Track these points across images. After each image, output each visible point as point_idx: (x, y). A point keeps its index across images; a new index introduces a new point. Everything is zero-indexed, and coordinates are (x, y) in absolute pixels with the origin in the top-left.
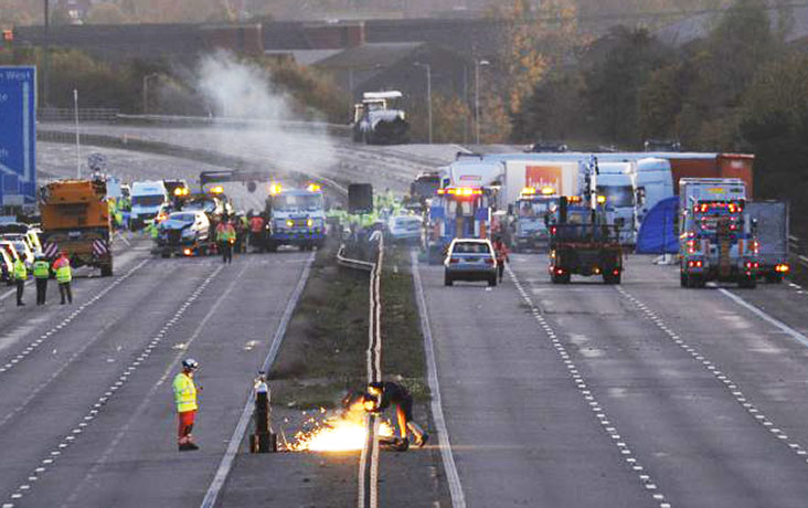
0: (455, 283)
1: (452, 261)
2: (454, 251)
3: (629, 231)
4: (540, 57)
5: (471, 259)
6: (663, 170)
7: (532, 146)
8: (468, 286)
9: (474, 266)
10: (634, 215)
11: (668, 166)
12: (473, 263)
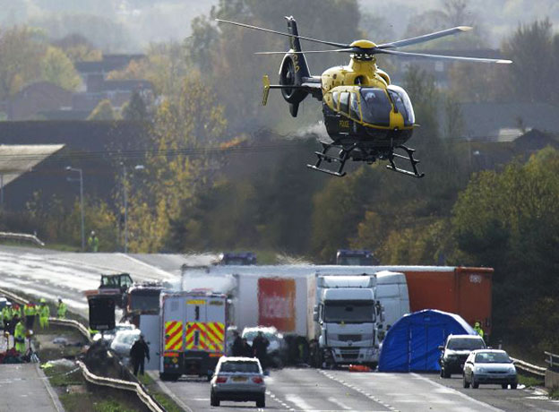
0: (222, 403)
1: (218, 381)
2: (221, 370)
3: (369, 348)
4: (187, 160)
5: (240, 378)
6: (399, 283)
7: (221, 256)
8: (235, 407)
9: (244, 385)
10: (374, 331)
11: (404, 279)
12: (242, 382)
